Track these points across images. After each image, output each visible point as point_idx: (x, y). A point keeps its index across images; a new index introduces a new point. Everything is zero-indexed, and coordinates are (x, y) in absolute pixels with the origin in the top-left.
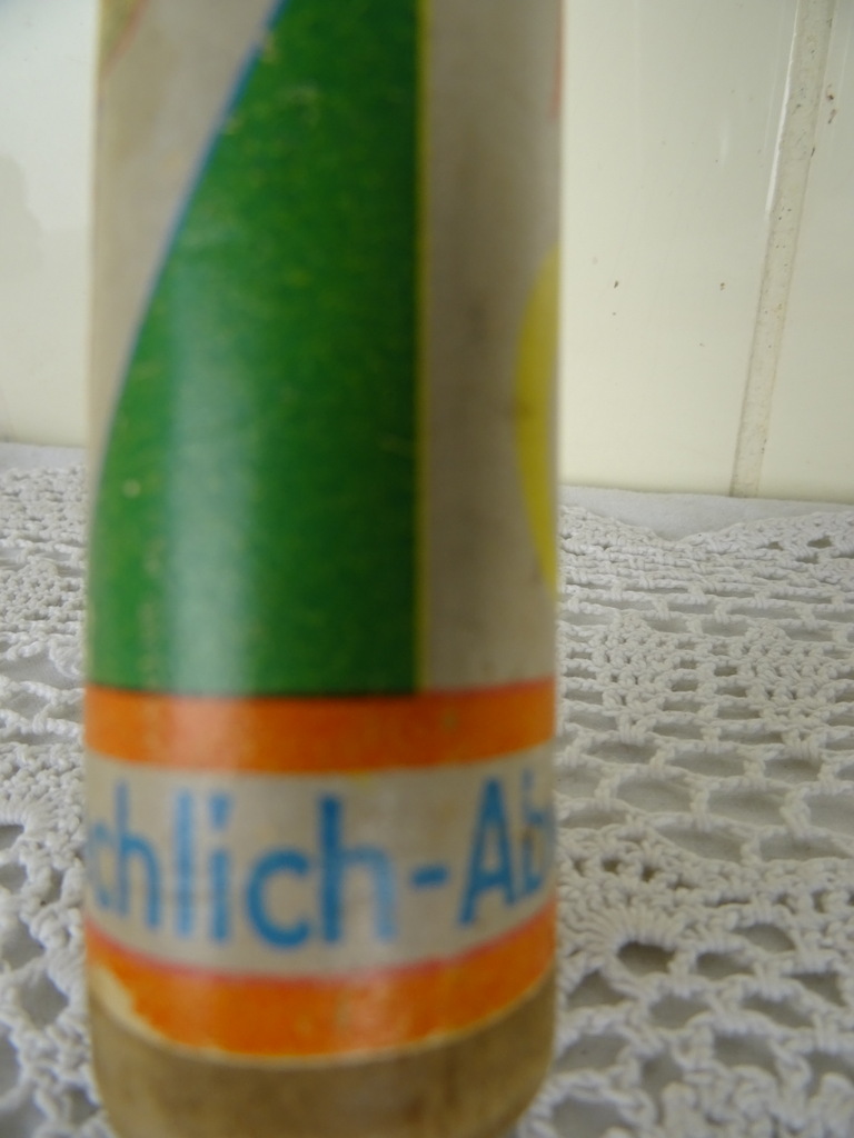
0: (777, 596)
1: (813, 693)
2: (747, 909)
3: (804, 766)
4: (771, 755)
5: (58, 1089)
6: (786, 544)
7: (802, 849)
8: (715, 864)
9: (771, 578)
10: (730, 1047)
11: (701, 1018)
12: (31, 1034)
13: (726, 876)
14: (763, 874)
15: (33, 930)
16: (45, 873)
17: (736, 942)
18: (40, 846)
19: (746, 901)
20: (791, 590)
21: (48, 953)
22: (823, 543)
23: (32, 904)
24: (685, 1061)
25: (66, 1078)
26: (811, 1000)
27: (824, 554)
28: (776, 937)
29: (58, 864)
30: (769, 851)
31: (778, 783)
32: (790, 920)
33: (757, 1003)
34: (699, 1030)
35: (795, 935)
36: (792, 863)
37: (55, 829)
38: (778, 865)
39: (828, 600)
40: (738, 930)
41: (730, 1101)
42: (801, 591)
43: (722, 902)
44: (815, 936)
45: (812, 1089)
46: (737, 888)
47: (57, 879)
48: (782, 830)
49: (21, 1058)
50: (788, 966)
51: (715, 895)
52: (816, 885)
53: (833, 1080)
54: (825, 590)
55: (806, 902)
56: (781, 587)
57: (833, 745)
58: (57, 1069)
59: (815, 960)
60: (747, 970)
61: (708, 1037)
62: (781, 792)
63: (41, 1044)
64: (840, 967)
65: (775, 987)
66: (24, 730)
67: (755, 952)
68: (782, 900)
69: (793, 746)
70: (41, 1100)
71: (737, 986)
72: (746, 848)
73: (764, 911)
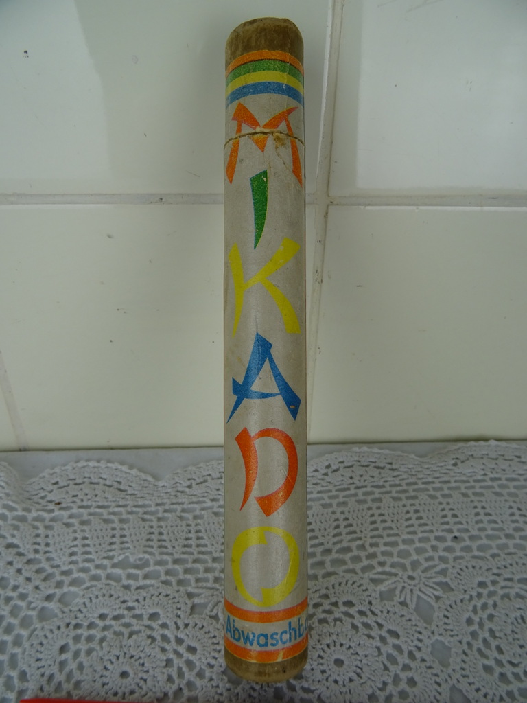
0: (319, 492)
1: (329, 528)
2: (320, 592)
3: (328, 551)
4: (321, 550)
5: (205, 664)
6: (319, 469)
7: (329, 574)
8: (313, 583)
9: (316, 484)
10: (321, 621)
11: (315, 617)
12: (194, 656)
13: (315, 585)
14: (323, 583)
15: (179, 636)
16: (173, 623)
17: (319, 600)
18: (167, 617)
19: (320, 590)
20: (322, 489)
21: (186, 640)
22: (328, 467)
23: (175, 631)
24: (314, 626)
25: (205, 662)
26: (334, 608)
27: (329, 471)
28: (326, 596)
29: (175, 620)
30: (324, 577)
31: (324, 558)
32: (329, 592)
33: (324, 611)
34: (315, 619)
35: (329, 595)
36: (327, 579)
37: (168, 612)
38: (325, 580)
39: (330, 491)
40: (320, 597)
41: (322, 631)
42: (325, 489)
43: (316, 591)
44: (333, 595)
45: (335, 625)
46: (318, 588)
47: (176, 623)
48: (325, 571)
49: (194, 661)
50: (329, 602)
51: (314, 590)
52: (332, 583)
53: (338, 623)
54: (330, 487)
55: (331, 587)
56: (319, 488)
57: (335, 544)
58: (203, 661)
59: (333, 600)
60: (321, 605)
61: (316, 620)
62: (325, 560)
63: (198, 657)
64: (338, 600)
65: (327, 607)
66: (138, 585)
67: (323, 601)
68: (327, 588)
69: (326, 546)
70: (203, 667)
71: (320, 609)
72: (319, 577)
73: (323, 592)
